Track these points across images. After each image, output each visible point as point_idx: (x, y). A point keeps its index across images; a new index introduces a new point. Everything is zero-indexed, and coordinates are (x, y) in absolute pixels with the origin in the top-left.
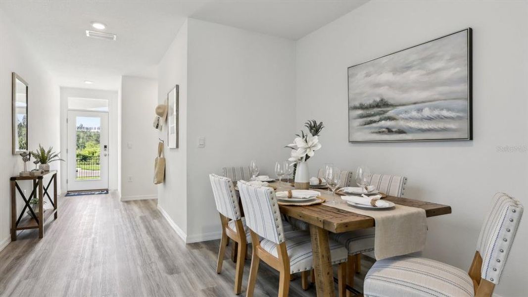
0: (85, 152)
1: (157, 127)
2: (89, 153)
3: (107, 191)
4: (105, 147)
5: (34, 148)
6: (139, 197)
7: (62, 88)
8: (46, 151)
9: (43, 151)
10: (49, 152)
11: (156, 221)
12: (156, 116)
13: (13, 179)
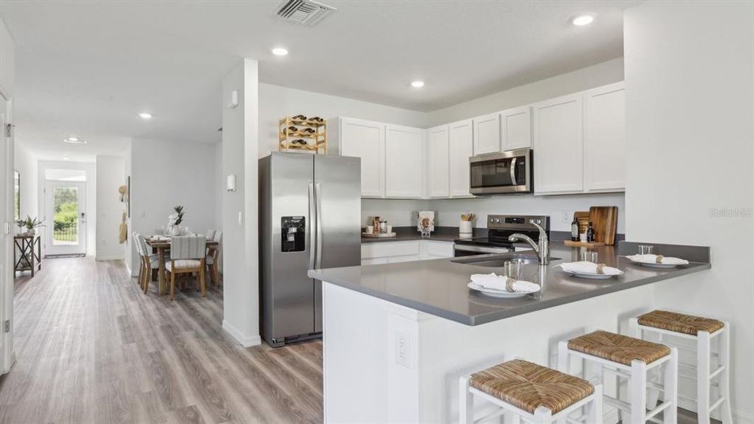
0: (61, 218)
1: (122, 201)
2: (67, 219)
3: (84, 255)
4: (83, 214)
5: (24, 219)
6: (112, 257)
7: (39, 161)
8: (33, 220)
9: (30, 220)
10: (35, 220)
11: (119, 270)
12: (120, 194)
13: (15, 238)
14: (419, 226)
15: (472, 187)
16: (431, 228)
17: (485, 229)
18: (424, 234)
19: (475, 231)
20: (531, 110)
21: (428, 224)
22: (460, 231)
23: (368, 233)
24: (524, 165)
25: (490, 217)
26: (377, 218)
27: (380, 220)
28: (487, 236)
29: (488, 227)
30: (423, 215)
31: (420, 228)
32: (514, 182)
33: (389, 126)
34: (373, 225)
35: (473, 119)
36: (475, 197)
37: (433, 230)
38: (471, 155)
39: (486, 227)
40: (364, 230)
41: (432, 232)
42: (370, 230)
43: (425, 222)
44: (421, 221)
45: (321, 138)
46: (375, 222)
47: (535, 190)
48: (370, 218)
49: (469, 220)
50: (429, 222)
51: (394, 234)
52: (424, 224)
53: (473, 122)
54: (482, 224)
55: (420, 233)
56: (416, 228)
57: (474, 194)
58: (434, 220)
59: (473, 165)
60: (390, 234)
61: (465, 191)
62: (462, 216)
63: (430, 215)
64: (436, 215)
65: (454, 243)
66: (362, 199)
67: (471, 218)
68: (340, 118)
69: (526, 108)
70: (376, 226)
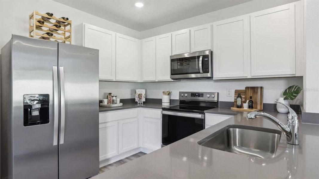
14: (136, 99)
15: (172, 74)
16: (144, 100)
17: (177, 100)
18: (139, 103)
19: (171, 101)
20: (212, 27)
21: (141, 97)
22: (163, 102)
23: (104, 104)
24: (208, 60)
25: (180, 93)
26: (110, 94)
27: (112, 95)
28: (179, 104)
29: (179, 99)
30: (138, 91)
31: (137, 100)
32: (201, 71)
33: (118, 34)
34: (107, 98)
35: (172, 33)
36: (173, 80)
37: (145, 101)
38: (171, 55)
39: (178, 99)
40: (101, 102)
41: (144, 102)
42: (106, 102)
43: (140, 96)
44: (137, 96)
45: (67, 34)
46: (109, 97)
47: (214, 77)
48: (105, 94)
49: (168, 95)
50: (142, 96)
51: (121, 104)
52: (139, 97)
53: (172, 34)
54: (176, 97)
55: (137, 102)
56: (134, 99)
57: (173, 79)
58: (145, 95)
59: (172, 61)
60: (119, 104)
61: (167, 77)
62: (163, 92)
63: (143, 92)
64: (146, 91)
65: (162, 110)
66: (99, 81)
67: (169, 94)
68: (84, 24)
69: (208, 26)
70: (109, 99)
